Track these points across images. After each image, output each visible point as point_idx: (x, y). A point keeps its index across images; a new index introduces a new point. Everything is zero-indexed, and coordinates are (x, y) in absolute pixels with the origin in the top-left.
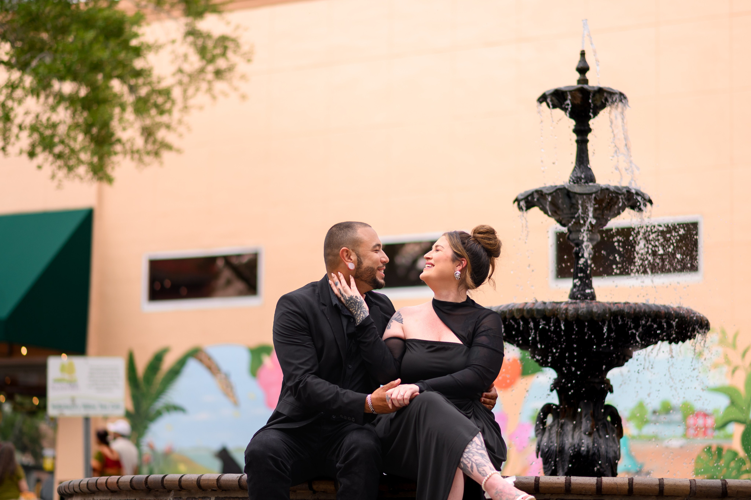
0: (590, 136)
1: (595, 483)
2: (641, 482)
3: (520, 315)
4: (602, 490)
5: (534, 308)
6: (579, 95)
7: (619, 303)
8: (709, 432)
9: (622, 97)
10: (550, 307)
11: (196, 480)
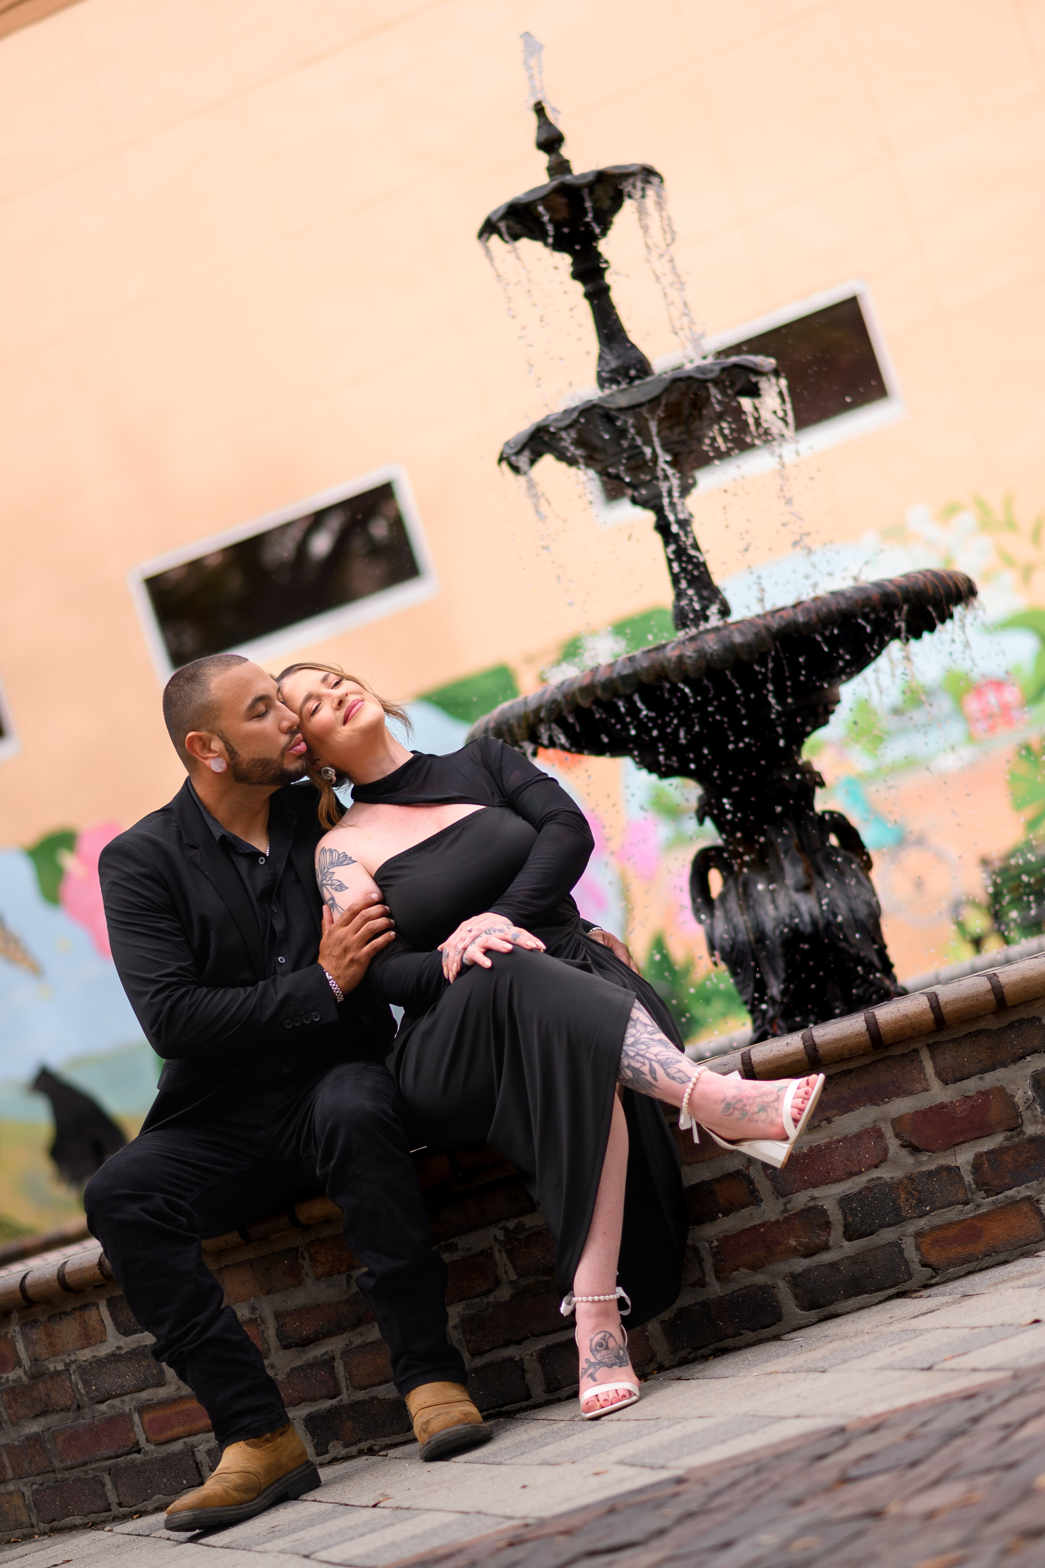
0: (609, 278)
1: (865, 1028)
2: (954, 996)
3: (590, 699)
4: (884, 1038)
5: (615, 675)
6: (561, 201)
7: (783, 609)
8: (1015, 714)
9: (648, 173)
10: (645, 664)
11: (56, 1277)
